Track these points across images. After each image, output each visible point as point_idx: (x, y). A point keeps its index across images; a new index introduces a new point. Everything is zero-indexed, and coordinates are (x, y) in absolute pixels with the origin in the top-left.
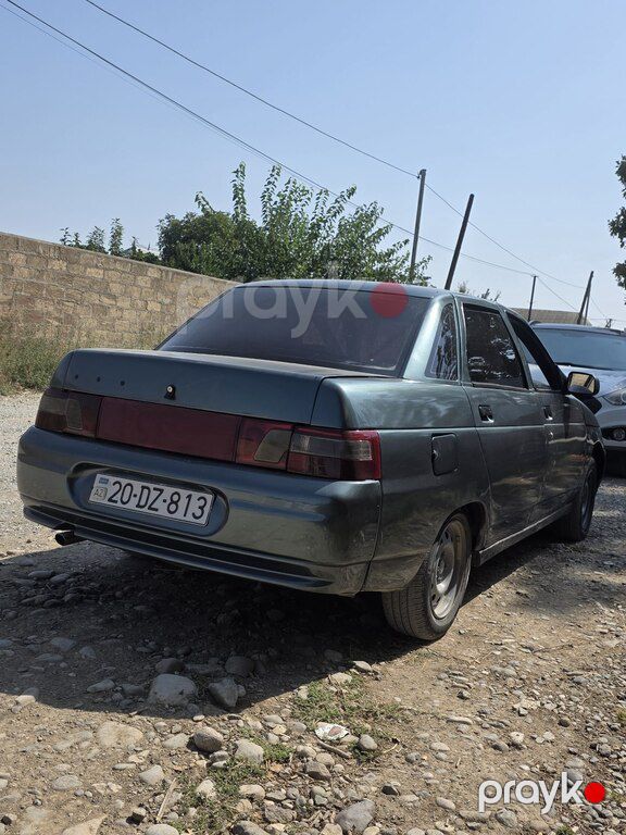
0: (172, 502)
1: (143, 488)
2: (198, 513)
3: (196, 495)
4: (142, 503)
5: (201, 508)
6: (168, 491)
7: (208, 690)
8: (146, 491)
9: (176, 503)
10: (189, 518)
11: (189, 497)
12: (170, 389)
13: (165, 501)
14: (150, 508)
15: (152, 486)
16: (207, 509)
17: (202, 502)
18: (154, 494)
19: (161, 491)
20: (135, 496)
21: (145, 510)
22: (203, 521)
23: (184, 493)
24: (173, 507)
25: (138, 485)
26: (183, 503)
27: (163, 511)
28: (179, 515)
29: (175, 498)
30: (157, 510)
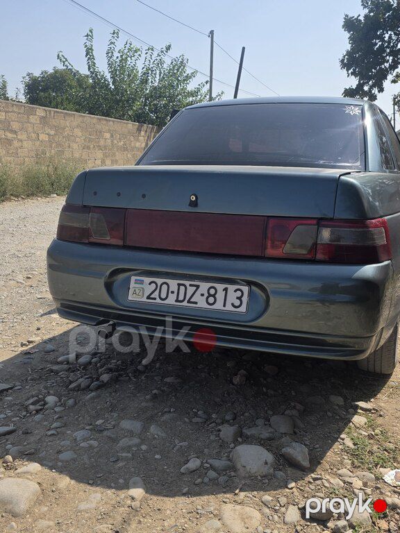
0: (210, 295)
1: (179, 285)
2: (237, 303)
3: (231, 288)
4: (181, 298)
5: (240, 298)
6: (204, 286)
7: (282, 456)
8: (182, 288)
9: (214, 296)
10: (229, 307)
11: (226, 290)
12: (193, 198)
13: (202, 295)
14: (189, 302)
15: (187, 283)
16: (245, 299)
17: (239, 294)
18: (191, 290)
19: (198, 287)
20: (173, 292)
21: (185, 303)
22: (243, 309)
23: (220, 287)
24: (211, 300)
25: (173, 284)
26: (220, 296)
27: (202, 303)
28: (219, 306)
29: (212, 292)
30: (196, 303)
